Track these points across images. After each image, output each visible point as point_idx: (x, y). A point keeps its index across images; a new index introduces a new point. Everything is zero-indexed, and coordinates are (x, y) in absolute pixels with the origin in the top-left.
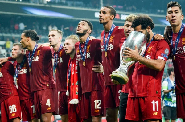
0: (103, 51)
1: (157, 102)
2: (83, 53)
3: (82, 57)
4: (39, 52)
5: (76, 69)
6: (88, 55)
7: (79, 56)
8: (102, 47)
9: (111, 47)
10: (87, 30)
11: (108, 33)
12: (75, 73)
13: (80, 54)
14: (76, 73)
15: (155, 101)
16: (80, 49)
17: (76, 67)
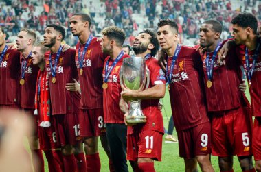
0: (78, 67)
1: (152, 138)
2: (53, 65)
3: (52, 70)
4: (7, 55)
5: (47, 84)
6: (61, 70)
7: (48, 69)
8: (77, 62)
9: (89, 63)
10: (55, 38)
11: (84, 45)
12: (45, 89)
13: (50, 67)
14: (47, 89)
15: (150, 136)
16: (50, 61)
17: (47, 82)
